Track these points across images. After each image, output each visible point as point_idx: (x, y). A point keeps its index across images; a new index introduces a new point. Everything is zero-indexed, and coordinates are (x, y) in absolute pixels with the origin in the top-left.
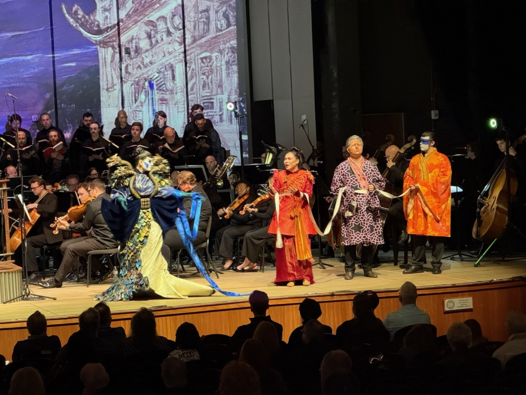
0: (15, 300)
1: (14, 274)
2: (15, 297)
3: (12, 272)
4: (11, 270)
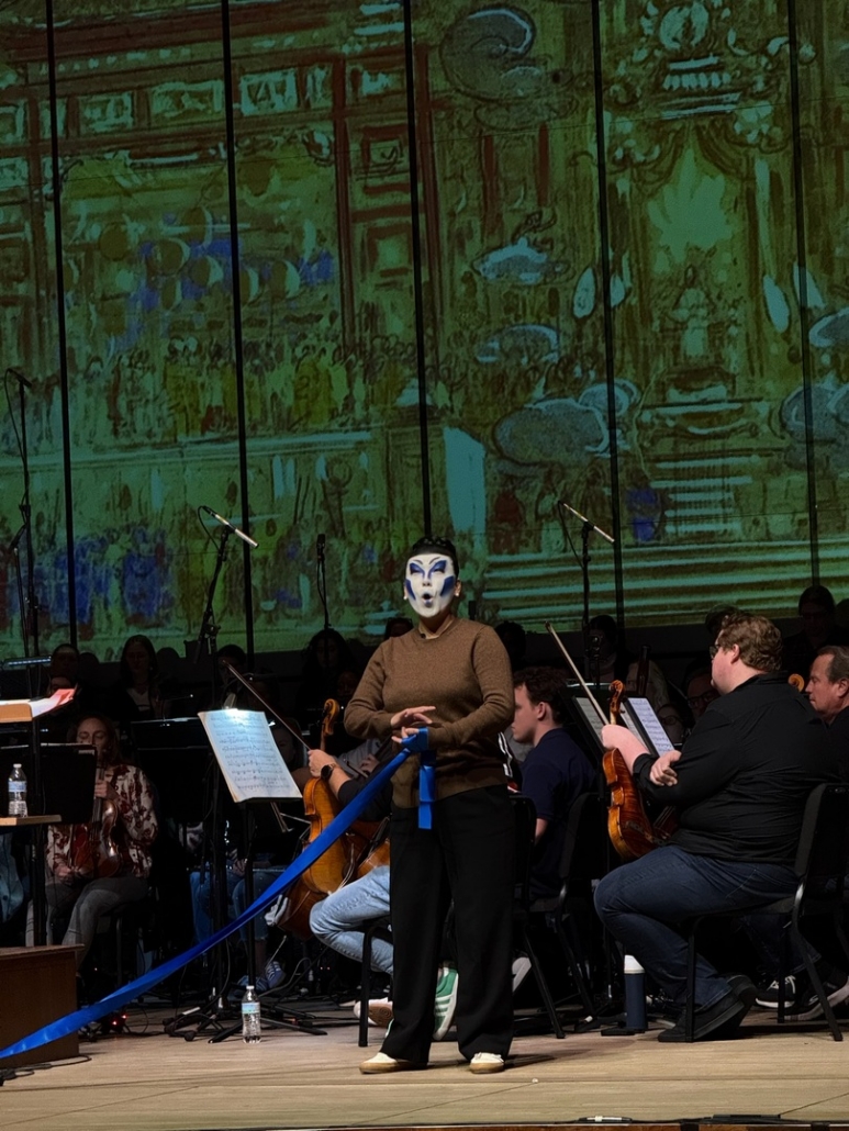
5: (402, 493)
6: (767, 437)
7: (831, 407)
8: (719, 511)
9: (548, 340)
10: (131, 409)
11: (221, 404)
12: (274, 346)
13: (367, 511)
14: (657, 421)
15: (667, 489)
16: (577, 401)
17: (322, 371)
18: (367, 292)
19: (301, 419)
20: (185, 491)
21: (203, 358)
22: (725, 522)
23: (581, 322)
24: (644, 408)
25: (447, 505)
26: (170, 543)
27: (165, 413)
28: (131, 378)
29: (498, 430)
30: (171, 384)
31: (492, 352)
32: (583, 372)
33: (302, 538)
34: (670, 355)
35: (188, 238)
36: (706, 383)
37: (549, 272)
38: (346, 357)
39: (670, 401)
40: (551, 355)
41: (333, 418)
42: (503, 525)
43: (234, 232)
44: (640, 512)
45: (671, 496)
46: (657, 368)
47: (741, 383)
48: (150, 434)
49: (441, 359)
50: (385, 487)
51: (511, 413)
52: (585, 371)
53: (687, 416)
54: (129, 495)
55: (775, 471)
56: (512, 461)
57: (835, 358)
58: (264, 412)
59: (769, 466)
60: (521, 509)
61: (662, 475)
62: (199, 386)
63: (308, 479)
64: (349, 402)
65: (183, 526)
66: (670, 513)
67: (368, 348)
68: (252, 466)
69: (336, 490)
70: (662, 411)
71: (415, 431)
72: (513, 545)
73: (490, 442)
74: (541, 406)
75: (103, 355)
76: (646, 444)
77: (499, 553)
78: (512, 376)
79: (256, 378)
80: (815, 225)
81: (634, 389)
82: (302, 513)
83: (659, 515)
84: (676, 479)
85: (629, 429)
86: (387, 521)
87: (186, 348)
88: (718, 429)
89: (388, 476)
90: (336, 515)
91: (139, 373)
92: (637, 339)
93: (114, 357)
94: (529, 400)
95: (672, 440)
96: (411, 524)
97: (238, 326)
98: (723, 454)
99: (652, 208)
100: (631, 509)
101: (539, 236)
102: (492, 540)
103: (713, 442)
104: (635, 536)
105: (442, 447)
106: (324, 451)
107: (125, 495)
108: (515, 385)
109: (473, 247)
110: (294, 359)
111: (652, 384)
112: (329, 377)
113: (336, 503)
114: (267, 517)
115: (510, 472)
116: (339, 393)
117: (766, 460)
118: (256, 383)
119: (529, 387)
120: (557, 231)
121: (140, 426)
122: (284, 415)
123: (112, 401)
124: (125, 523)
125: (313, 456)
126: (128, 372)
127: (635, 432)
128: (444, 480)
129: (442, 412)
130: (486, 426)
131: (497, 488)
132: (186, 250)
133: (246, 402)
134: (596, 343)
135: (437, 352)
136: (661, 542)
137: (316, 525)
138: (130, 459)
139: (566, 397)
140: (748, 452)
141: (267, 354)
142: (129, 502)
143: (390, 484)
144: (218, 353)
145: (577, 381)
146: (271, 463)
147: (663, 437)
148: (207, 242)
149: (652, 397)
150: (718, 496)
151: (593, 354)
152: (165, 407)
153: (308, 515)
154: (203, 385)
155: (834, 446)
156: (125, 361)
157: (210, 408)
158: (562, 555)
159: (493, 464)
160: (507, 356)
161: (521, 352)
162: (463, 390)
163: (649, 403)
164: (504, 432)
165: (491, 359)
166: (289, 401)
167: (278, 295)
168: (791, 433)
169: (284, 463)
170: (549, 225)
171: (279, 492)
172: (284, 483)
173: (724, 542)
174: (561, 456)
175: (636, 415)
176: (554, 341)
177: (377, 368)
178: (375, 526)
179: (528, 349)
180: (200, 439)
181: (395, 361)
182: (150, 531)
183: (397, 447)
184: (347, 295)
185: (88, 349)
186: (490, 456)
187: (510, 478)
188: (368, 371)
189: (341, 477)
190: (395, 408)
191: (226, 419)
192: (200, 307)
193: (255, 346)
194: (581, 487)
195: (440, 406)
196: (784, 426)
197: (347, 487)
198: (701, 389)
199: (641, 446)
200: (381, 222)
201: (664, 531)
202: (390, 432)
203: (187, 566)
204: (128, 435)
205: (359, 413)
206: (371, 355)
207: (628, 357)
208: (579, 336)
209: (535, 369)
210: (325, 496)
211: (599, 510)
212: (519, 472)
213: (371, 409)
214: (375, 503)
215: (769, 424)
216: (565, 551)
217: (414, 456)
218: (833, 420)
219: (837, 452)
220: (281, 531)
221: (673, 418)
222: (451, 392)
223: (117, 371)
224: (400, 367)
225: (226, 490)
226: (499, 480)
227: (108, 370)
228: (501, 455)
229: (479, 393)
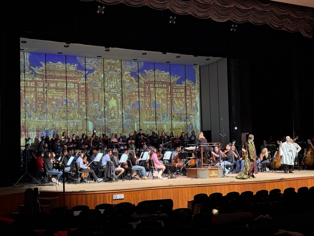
7: (125, 122)
10: (54, 116)
11: (65, 116)
12: (71, 111)
17: (76, 114)
18: (81, 107)
19: (74, 119)
20: (60, 125)
21: (63, 112)
22: (115, 132)
23: (102, 112)
24: (108, 120)
26: (58, 130)
27: (58, 117)
30: (59, 114)
33: (73, 131)
34: (110, 116)
35: (62, 99)
36: (114, 119)
37: (99, 107)
38: (78, 113)
39: (110, 120)
43: (67, 99)
45: (110, 129)
47: (117, 119)
48: (57, 119)
49: (88, 114)
51: (95, 120)
53: (112, 122)
55: (120, 127)
57: (125, 118)
58: (70, 118)
60: (96, 129)
61: (109, 127)
63: (74, 125)
64: (79, 117)
65: (60, 129)
67: (81, 112)
68: (68, 123)
69: (77, 126)
71: (86, 121)
78: (95, 116)
79: (69, 114)
80: (124, 106)
82: (73, 128)
83: (109, 131)
84: (111, 127)
87: (61, 110)
90: (77, 129)
91: (56, 112)
92: (107, 114)
93: (53, 110)
96: (85, 130)
97: (67, 109)
98: (115, 125)
99: (109, 102)
100: (107, 130)
101: (98, 103)
105: (88, 123)
107: (54, 125)
109: (92, 104)
110: (73, 113)
111: (109, 118)
114: (70, 128)
116: (78, 116)
119: (97, 118)
120: (100, 103)
121: (55, 118)
123: (52, 115)
124: (53, 128)
125: (75, 122)
127: (107, 123)
128: (88, 126)
129: (88, 119)
130: (93, 121)
132: (61, 100)
133: (68, 116)
137: (75, 129)
138: (54, 121)
139: (101, 119)
140: (117, 125)
143: (83, 126)
144: (65, 111)
145: (102, 117)
146: (70, 123)
147: (110, 123)
148: (64, 100)
151: (103, 115)
154: (63, 114)
157: (63, 117)
160: (95, 114)
164: (95, 122)
165: (93, 115)
166: (72, 117)
167: (71, 106)
169: (72, 123)
170: (99, 102)
171: (71, 126)
172: (71, 125)
174: (100, 125)
176: (100, 114)
179: (97, 114)
180: (62, 120)
182: (56, 129)
184: (79, 107)
185: (50, 109)
187: (95, 126)
188: (81, 114)
190: (84, 118)
191: (65, 118)
192: (63, 106)
193: (69, 111)
196: (121, 123)
200: (83, 100)
202: (83, 121)
205: (80, 119)
207: (107, 116)
208: (102, 113)
209: (98, 116)
211: (104, 130)
214: (81, 128)
215: (119, 123)
217: (85, 123)
219: (125, 126)
220: (71, 130)
222: (89, 117)
223: (53, 112)
224: (84, 114)
225: (65, 125)
227: (52, 112)
228: (94, 124)
229: (92, 118)
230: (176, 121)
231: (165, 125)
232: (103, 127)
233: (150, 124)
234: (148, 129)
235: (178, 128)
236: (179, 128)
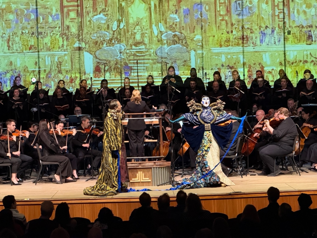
0: (165, 184)
1: (165, 169)
2: (165, 182)
3: (163, 167)
4: (163, 166)
5: (75, 65)
6: (153, 56)
7: (166, 51)
8: (143, 71)
9: (107, 35)
10: (12, 45)
11: (34, 44)
12: (46, 33)
13: (67, 68)
14: (130, 52)
15: (132, 66)
16: (113, 47)
17: (57, 39)
18: (67, 22)
19: (52, 48)
20: (25, 63)
21: (29, 35)
22: (144, 73)
23: (114, 31)
24: (127, 49)
25: (85, 68)
26: (21, 74)
27: (20, 46)
28: (13, 38)
29: (96, 52)
30: (22, 40)
31: (95, 37)
32: (114, 42)
33: (52, 73)
34: (133, 39)
35: (26, 9)
36: (141, 45)
37: (107, 21)
38: (62, 36)
39: (132, 48)
40: (107, 38)
41: (59, 48)
42: (97, 72)
43: (37, 9)
44: (126, 70)
45: (133, 68)
46: (130, 42)
47: (148, 46)
48: (17, 50)
49: (83, 37)
50: (71, 63)
51: (98, 49)
52: (115, 41)
53: (136, 52)
54: (12, 63)
55: (155, 63)
56: (99, 59)
57: (167, 41)
58: (43, 47)
59: (153, 62)
60: (101, 69)
61: (131, 63)
62: (28, 40)
63: (53, 61)
64: (63, 45)
65: (25, 70)
66: (132, 71)
67: (67, 34)
68: (41, 58)
69: (60, 64)
70: (131, 50)
71: (78, 52)
72: (99, 76)
73: (94, 55)
74: (105, 48)
75: (6, 33)
76: (128, 57)
77: (96, 78)
78: (99, 42)
79: (42, 39)
80: (163, 15)
81: (125, 46)
82: (52, 68)
83: (130, 71)
84: (134, 64)
85: (124, 54)
86: (71, 70)
87: (25, 32)
88: (143, 55)
89: (71, 61)
90: (60, 69)
91: (14, 37)
92: (126, 35)
93: (8, 33)
94: (103, 47)
95: (133, 56)
96: (76, 71)
97: (37, 28)
98: (144, 59)
99: (129, 9)
100: (124, 70)
101: (105, 13)
102: (94, 75)
103: (142, 57)
104: (125, 75)
105: (83, 56)
106: (57, 55)
107: (11, 63)
108: (100, 43)
109: (91, 15)
110: (50, 36)
111: (129, 45)
112: (58, 40)
113: (60, 66)
114: (44, 69)
115: (98, 61)
116: (61, 43)
117: (153, 61)
118: (42, 40)
119: (103, 44)
120: (109, 13)
121: (15, 48)
122: (48, 48)
123: (8, 43)
124: (11, 69)
125: (55, 56)
126: (12, 37)
127: (125, 54)
128: (84, 63)
129: (84, 48)
130: (93, 52)
131: (95, 64)
132: (26, 12)
133: (39, 44)
134: (117, 36)
135: (82, 36)
136: (131, 77)
137: (55, 71)
138: (12, 55)
139: (110, 47)
140: (149, 59)
141: (44, 34)
142: (12, 64)
143: (72, 63)
144: (33, 34)
145: (113, 43)
146: (45, 57)
147: (131, 55)
148: (31, 10)
149: (129, 47)
150: (143, 68)
151: (117, 38)
152: (21, 44)
153: (53, 69)
154: (29, 40)
155: (166, 59)
156: (11, 34)
157: (31, 45)
158: (110, 79)
159: (95, 60)
160: (98, 37)
161: (101, 37)
162: (88, 44)
163: (128, 48)
164: (97, 53)
165: (94, 38)
166: (49, 45)
167: (47, 22)
168: (158, 56)
169: (48, 58)
170: (107, 11)
171: (47, 63)
173: (144, 77)
174: (110, 59)
175: (126, 51)
177: (69, 39)
178: (68, 72)
179: (102, 36)
180: (29, 52)
181: (73, 37)
182: (17, 71)
183: (74, 55)
184: (63, 23)
185: (2, 31)
186: (94, 58)
187: (98, 63)
188: (67, 39)
189: (61, 61)
190: (73, 47)
191: (35, 48)
192: (29, 24)
193: (41, 33)
194: (114, 65)
195: (83, 47)
196: (156, 54)
197: (62, 63)
198: (139, 46)
199: (127, 57)
200: (70, 8)
201: (131, 75)
202: (72, 52)
203: (25, 78)
204: (12, 50)
205: (65, 48)
206: (68, 36)
207: (124, 39)
208: (114, 34)
209: (104, 40)
210: (57, 65)
211: (117, 70)
212: (100, 61)
213: (68, 47)
214: (68, 67)
215: (153, 54)
216: (110, 78)
217: (77, 57)
218: (166, 54)
219: (167, 60)
220: (47, 72)
221: (133, 52)
222: (86, 44)
223: (9, 36)
224: (74, 39)
225: (35, 63)
226: (96, 63)
227: (7, 36)
228: (96, 58)
229: (92, 45)
230: (297, 44)
231: (267, 54)
232: (116, 64)
233: (229, 53)
234: (223, 66)
235: (302, 59)
236: (305, 59)
